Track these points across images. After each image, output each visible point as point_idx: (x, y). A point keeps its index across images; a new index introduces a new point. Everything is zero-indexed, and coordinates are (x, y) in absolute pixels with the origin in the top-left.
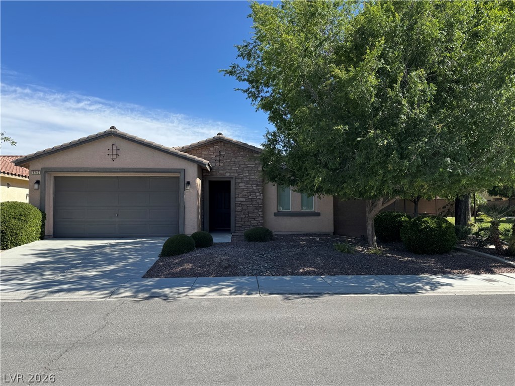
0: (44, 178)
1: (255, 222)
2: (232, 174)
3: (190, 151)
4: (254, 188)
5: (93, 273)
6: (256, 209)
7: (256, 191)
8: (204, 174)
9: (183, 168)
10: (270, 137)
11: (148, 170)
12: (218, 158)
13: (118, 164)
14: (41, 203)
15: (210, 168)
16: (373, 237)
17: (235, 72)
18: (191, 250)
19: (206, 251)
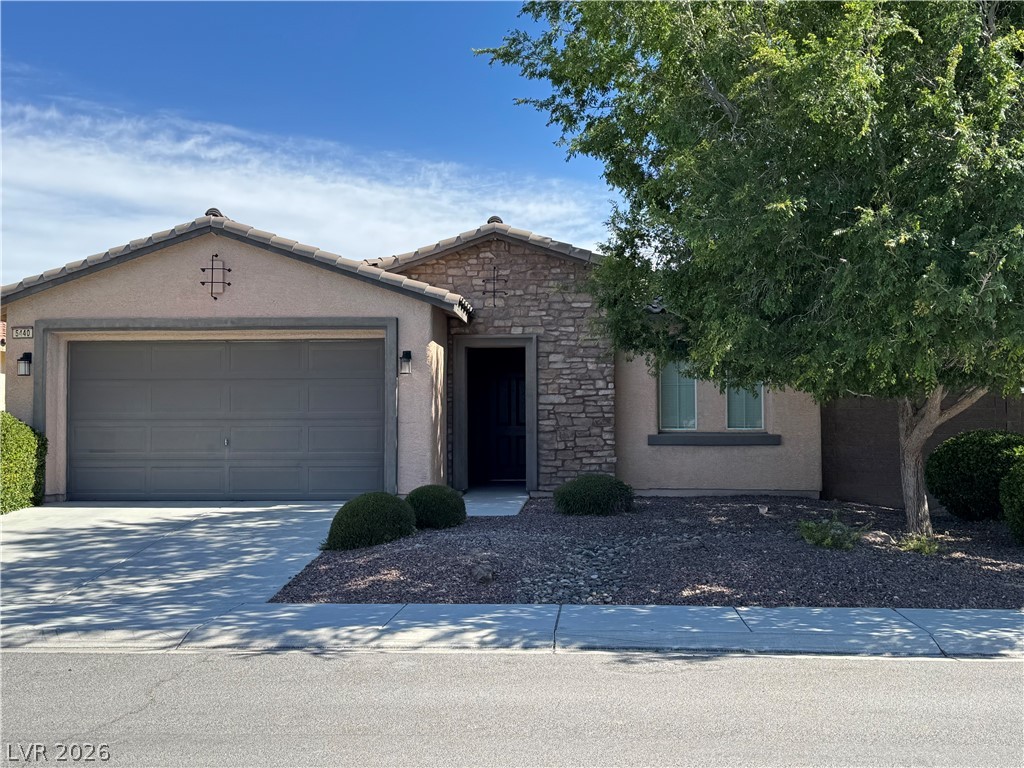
0: (42, 346)
1: (593, 461)
2: (529, 330)
3: (415, 268)
4: (591, 367)
5: (152, 588)
6: (596, 425)
7: (596, 375)
8: (453, 331)
9: (395, 315)
10: (623, 226)
11: (304, 324)
12: (490, 287)
13: (226, 308)
14: (35, 412)
15: (470, 315)
16: (920, 505)
17: (518, 53)
18: (403, 533)
19: (441, 536)
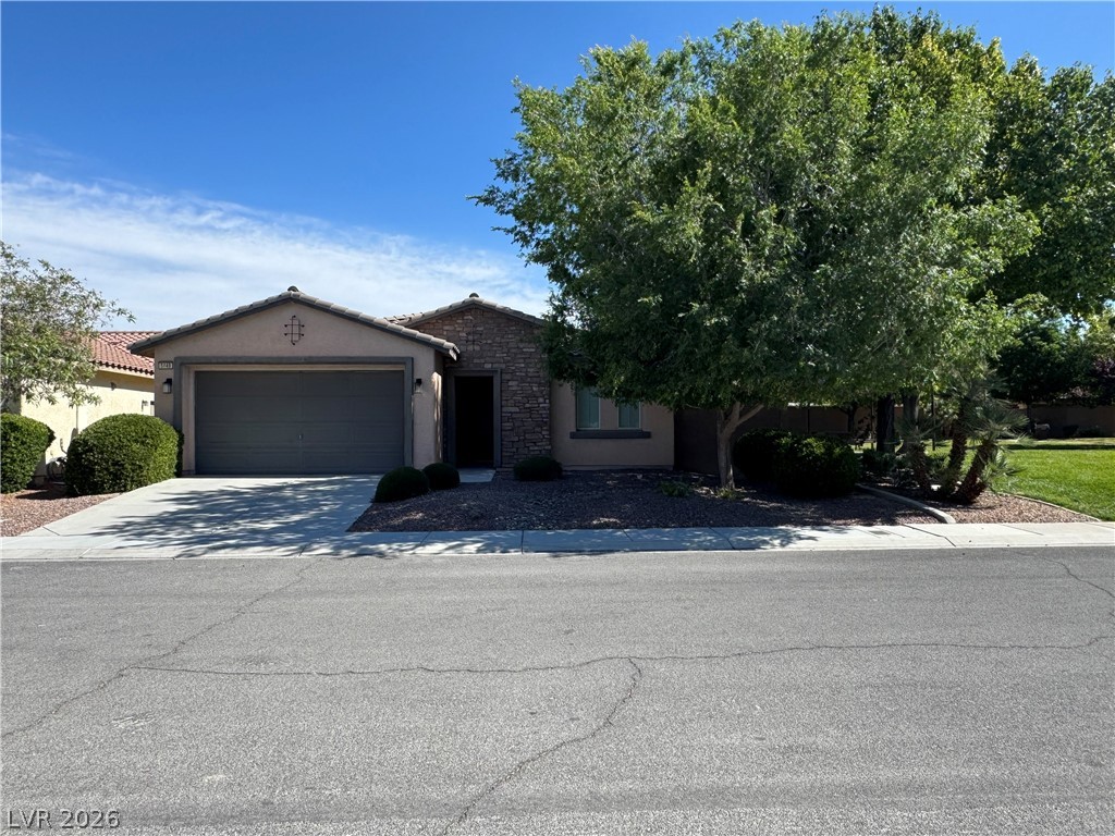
0: (179, 375)
1: (536, 448)
2: (496, 366)
3: (423, 325)
4: (535, 389)
5: (270, 525)
6: (539, 426)
7: (538, 394)
8: (448, 366)
9: (410, 355)
10: (557, 303)
11: (352, 360)
12: (470, 338)
13: (301, 350)
14: (174, 417)
15: (458, 355)
16: (728, 471)
18: (424, 492)
19: (447, 494)
